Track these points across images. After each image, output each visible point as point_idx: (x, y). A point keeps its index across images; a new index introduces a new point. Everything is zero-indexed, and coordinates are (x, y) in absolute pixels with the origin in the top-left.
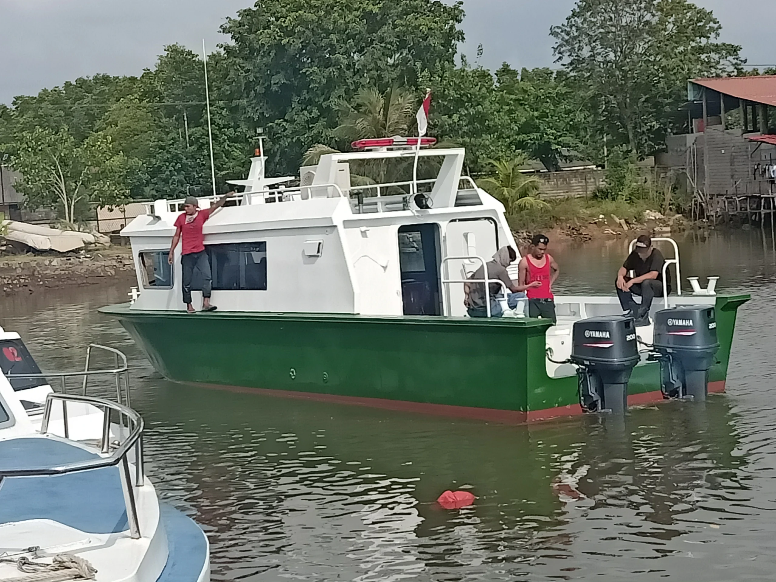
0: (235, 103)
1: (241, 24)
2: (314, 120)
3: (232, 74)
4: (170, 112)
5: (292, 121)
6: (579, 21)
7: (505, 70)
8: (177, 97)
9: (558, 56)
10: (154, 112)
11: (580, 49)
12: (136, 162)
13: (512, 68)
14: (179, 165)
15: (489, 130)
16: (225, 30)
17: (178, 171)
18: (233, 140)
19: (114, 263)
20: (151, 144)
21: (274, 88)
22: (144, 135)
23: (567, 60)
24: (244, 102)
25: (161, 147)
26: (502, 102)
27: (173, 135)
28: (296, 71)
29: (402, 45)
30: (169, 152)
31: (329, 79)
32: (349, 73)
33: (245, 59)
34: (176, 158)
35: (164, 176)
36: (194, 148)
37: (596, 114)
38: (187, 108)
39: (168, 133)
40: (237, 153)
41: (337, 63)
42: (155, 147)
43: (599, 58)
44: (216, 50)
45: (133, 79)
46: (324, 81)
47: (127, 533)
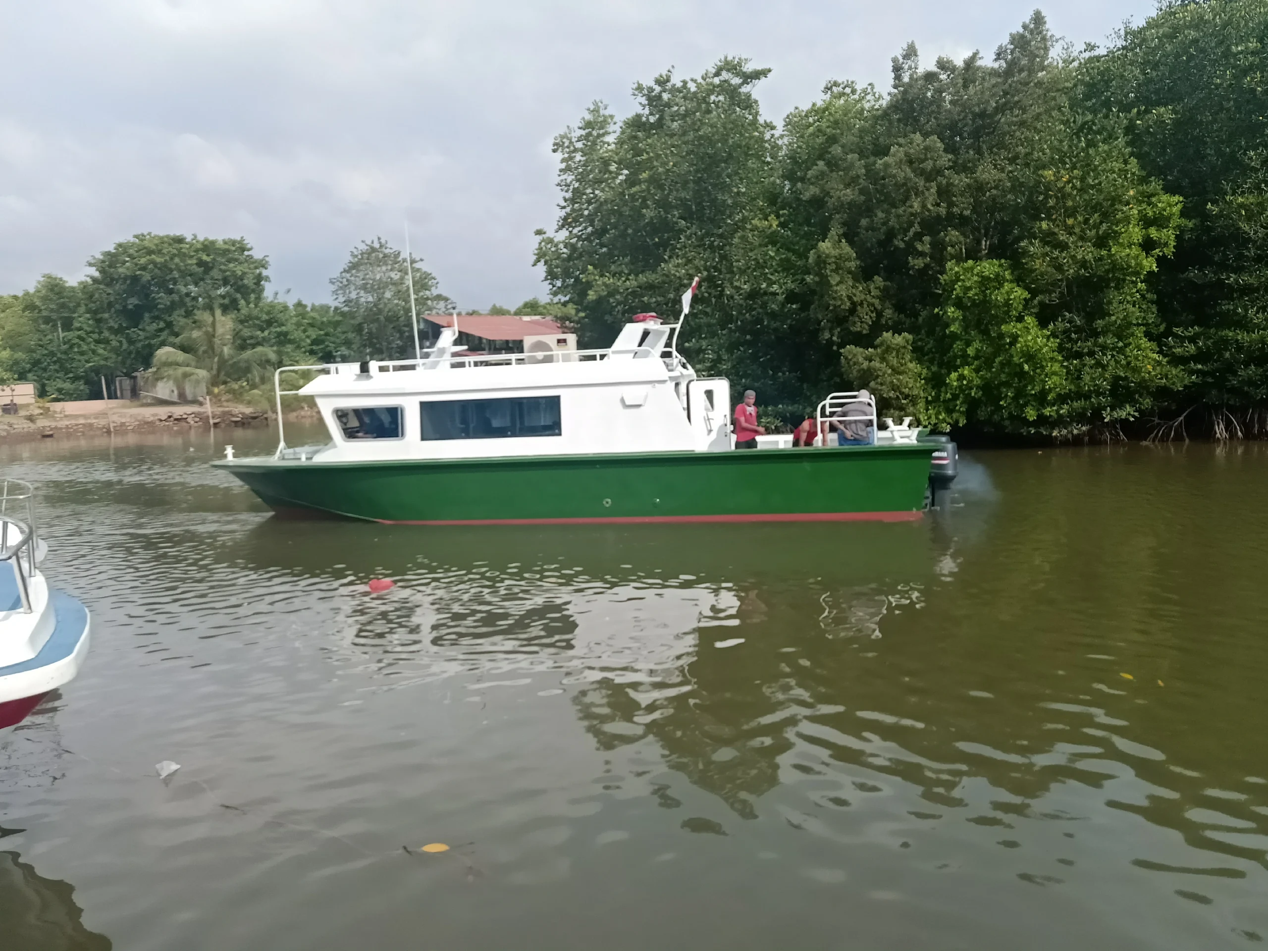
0: (99, 316)
1: (103, 262)
2: (161, 330)
3: (97, 296)
4: (47, 320)
5: (143, 330)
6: (348, 275)
7: (299, 304)
8: (52, 310)
9: (335, 297)
10: (35, 320)
11: (350, 293)
12: (20, 355)
13: (304, 303)
14: (55, 359)
15: (290, 342)
16: (90, 265)
17: (55, 362)
18: (98, 342)
19: (6, 427)
20: (32, 343)
21: (130, 307)
22: (27, 337)
23: (341, 299)
24: (106, 315)
25: (41, 346)
26: (298, 324)
27: (50, 337)
28: (147, 296)
29: (226, 282)
30: (46, 349)
31: (173, 302)
32: (187, 300)
33: (107, 285)
34: (52, 354)
35: (43, 366)
36: (66, 346)
37: (361, 335)
38: (61, 318)
39: (45, 336)
40: (101, 351)
41: (178, 292)
42: (36, 345)
43: (363, 300)
44: (83, 279)
45: (15, 297)
46: (168, 303)
47: (21, 610)
